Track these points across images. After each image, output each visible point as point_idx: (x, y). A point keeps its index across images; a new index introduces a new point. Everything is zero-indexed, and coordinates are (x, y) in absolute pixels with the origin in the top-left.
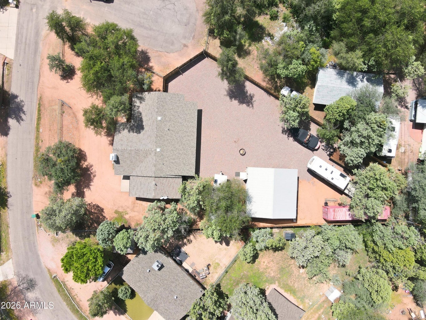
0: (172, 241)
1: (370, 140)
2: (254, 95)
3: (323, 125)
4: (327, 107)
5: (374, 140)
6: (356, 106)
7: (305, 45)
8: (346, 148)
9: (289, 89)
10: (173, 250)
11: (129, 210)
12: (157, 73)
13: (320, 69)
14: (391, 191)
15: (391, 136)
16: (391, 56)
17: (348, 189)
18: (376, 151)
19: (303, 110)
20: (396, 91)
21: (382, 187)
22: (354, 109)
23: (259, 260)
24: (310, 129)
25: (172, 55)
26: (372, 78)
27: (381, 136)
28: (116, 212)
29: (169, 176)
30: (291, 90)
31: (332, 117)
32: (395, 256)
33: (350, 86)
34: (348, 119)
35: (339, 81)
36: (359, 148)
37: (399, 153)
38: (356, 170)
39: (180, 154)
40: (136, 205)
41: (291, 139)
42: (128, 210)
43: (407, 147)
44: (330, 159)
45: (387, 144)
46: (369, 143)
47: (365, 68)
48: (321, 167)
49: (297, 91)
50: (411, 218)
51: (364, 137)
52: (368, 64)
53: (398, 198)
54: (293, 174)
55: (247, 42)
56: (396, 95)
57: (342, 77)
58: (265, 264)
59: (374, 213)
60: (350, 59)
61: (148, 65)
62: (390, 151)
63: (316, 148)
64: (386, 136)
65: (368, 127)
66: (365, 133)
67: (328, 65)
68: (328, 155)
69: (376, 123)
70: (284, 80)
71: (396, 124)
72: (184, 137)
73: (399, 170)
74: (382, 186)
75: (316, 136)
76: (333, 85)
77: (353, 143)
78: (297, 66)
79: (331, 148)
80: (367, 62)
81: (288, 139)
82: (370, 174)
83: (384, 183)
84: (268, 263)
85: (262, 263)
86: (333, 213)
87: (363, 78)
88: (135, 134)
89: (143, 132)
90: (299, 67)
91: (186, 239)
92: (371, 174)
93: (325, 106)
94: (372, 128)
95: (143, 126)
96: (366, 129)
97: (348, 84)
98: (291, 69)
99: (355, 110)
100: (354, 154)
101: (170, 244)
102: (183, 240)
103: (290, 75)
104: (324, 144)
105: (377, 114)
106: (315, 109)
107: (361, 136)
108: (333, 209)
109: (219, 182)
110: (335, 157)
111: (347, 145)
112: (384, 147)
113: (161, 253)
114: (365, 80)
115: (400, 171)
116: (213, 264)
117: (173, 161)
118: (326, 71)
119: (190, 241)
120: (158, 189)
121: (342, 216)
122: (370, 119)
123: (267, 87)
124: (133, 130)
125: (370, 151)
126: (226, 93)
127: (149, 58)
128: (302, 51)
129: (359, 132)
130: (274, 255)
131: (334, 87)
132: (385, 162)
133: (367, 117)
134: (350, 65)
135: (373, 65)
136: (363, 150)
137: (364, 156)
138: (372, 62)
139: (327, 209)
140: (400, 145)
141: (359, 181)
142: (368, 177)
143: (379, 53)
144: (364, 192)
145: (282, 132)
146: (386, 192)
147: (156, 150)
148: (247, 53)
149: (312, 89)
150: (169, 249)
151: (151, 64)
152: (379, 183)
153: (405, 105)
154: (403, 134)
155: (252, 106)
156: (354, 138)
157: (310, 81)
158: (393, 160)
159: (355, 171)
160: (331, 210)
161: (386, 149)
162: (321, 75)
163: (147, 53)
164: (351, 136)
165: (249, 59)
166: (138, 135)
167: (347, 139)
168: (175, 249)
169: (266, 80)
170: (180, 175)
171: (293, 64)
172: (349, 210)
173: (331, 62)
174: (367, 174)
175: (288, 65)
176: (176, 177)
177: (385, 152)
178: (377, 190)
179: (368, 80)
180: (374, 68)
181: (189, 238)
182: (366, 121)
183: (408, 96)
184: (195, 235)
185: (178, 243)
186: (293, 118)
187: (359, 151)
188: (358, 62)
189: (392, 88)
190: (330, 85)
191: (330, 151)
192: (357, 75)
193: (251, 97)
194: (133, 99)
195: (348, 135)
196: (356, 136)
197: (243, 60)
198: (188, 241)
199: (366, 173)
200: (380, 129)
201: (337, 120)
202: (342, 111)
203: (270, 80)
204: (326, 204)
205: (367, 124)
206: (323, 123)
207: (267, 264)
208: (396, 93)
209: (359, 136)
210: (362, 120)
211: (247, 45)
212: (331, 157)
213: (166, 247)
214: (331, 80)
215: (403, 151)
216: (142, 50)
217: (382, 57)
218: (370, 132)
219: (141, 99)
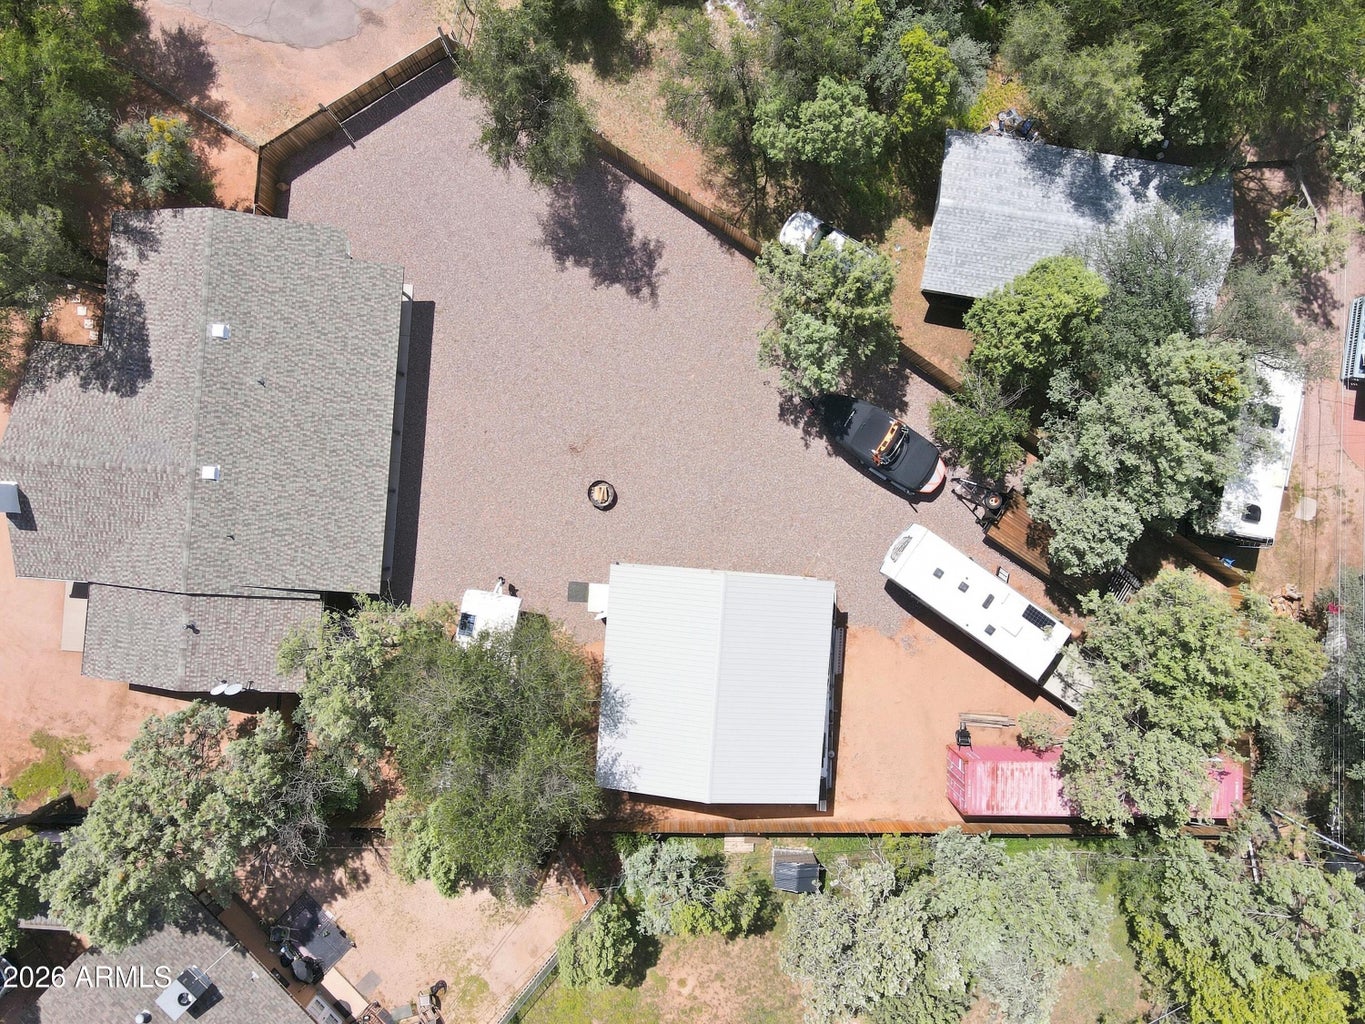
0: (284, 875)
1: (1163, 463)
2: (660, 245)
3: (962, 388)
4: (976, 308)
5: (1179, 461)
6: (1104, 301)
7: (877, 15)
8: (1055, 492)
9: (816, 224)
10: (285, 914)
11: (94, 733)
12: (243, 132)
13: (953, 139)
14: (1253, 702)
15: (1259, 445)
16: (1274, 66)
17: (1060, 675)
18: (1190, 513)
19: (858, 311)
20: (1291, 242)
21: (1210, 684)
22: (1093, 317)
23: (660, 973)
24: (906, 404)
25: (310, 55)
26: (1186, 182)
27: (1213, 446)
28: (41, 739)
29: (258, 592)
30: (821, 226)
31: (996, 352)
32: (1259, 1005)
33: (1083, 215)
34: (1065, 362)
35: (1035, 192)
36: (1112, 499)
37: (1292, 524)
38: (1094, 594)
39: (311, 492)
40: (130, 710)
41: (820, 445)
42: (93, 730)
43: (1330, 500)
44: (990, 542)
45: (1241, 482)
46: (1158, 473)
47: (1152, 128)
48: (938, 574)
49: (853, 232)
50: (1337, 820)
51: (1137, 448)
52: (1165, 112)
53: (1283, 729)
54: (816, 600)
55: (639, 9)
56: (1292, 260)
57: (1049, 173)
58: (686, 991)
59: (1168, 804)
60: (1080, 80)
61: (204, 97)
62: (1253, 514)
63: (928, 488)
64: (1236, 447)
65: (1158, 403)
66: (1141, 429)
67: (995, 126)
68: (978, 522)
69: (1194, 382)
70: (796, 182)
71: (1286, 391)
72: (336, 417)
73: (1291, 599)
74: (1210, 678)
75: (931, 439)
76: (1007, 210)
77: (1086, 475)
78: (836, 107)
79: (990, 493)
80: (1162, 101)
81: (807, 445)
82: (1155, 619)
83: (1220, 667)
84: (702, 985)
85: (674, 986)
86: (987, 783)
87: (1145, 182)
88: (112, 396)
89: (145, 390)
90: (850, 114)
91: (345, 866)
92: (1162, 618)
93: (966, 302)
94: (1171, 404)
95: (149, 361)
96: (1147, 409)
97: (1077, 207)
98: (811, 121)
99: (1098, 320)
100: (1089, 522)
101: (275, 888)
102: (329, 872)
103: (808, 148)
104: (963, 472)
105: (1202, 341)
106: (931, 318)
107: (1121, 440)
108: (989, 764)
109: (479, 627)
110: (1010, 531)
111: (1062, 481)
112: (1227, 496)
113: (211, 932)
114: (1151, 193)
115: (1295, 605)
116: (456, 983)
117: (282, 526)
118: (982, 146)
119: (360, 879)
120: (203, 649)
121: (1027, 797)
122: (1168, 364)
123: (722, 214)
124: (103, 379)
125: (1161, 512)
126: (538, 233)
127: (211, 65)
128: (866, 40)
129: (1113, 422)
130: (727, 954)
131: (1011, 217)
132: (1227, 564)
133: (1154, 354)
134: (1082, 110)
135: (1188, 116)
136: (1129, 508)
137: (1131, 532)
138: (1184, 101)
139: (966, 762)
140: (1296, 488)
141: (1106, 648)
142: (1147, 631)
143: (1220, 48)
144: (1125, 702)
145: (782, 415)
146: (1228, 706)
147: (196, 472)
148: (639, 59)
149: (919, 229)
150: (267, 910)
151: (215, 94)
152: (1195, 663)
153: (1325, 316)
154: (1312, 440)
155: (653, 294)
156: (1091, 448)
157: (914, 192)
158: (1265, 555)
159: (1092, 599)
160: (982, 770)
161: (1234, 506)
162: (958, 160)
163: (201, 43)
164: (1077, 443)
165: (647, 84)
166: (125, 399)
167: (1063, 452)
168: (295, 910)
169: (719, 180)
170: (311, 586)
171: (820, 96)
172: (1061, 775)
173: (1009, 113)
174: (1141, 621)
175: (801, 99)
176: (295, 594)
177: (1229, 520)
178: (1184, 698)
179: (1164, 192)
180: (1195, 131)
181: (357, 864)
182: (1148, 374)
183: (1342, 266)
184: (382, 852)
185: (308, 883)
186: (813, 347)
187: (1110, 512)
188: (1117, 89)
189: (1273, 229)
190: (996, 208)
191: (986, 507)
192: (1116, 168)
193: (651, 255)
194: (113, 241)
195: (1067, 438)
196: (1100, 441)
197: (617, 90)
198: (353, 875)
199: (1142, 612)
200: (1209, 410)
201: (1019, 368)
202: (1038, 321)
203: (733, 183)
204: (963, 736)
205: (1154, 387)
206: (960, 380)
207: (697, 992)
208: (1292, 251)
209: (1114, 441)
210: (1128, 370)
211: (639, 21)
212: (993, 532)
213: (255, 902)
214: (1000, 188)
215: (1309, 517)
216: (181, 31)
217: (1232, 70)
218: (1163, 424)
219: (145, 240)
